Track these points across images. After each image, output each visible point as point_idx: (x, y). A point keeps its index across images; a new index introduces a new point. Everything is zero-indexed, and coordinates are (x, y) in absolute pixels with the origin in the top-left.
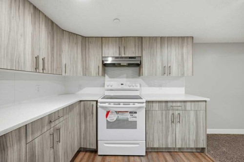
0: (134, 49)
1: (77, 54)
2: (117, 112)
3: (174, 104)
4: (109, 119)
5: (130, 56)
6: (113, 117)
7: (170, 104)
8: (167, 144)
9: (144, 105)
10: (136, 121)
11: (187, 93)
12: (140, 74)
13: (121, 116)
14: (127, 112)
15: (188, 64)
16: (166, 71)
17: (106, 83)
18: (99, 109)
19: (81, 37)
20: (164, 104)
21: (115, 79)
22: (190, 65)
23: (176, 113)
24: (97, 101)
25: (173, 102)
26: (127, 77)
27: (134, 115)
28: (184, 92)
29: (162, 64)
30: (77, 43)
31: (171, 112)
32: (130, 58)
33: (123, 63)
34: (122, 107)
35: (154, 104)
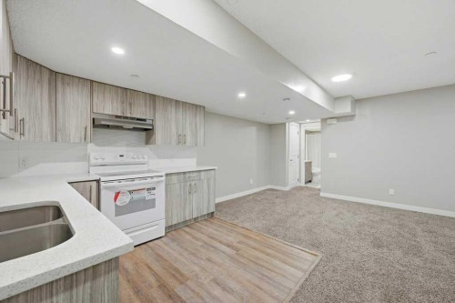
0: (144, 109)
1: (41, 101)
2: (131, 192)
3: (191, 175)
4: (118, 203)
5: (138, 117)
6: (124, 200)
7: (187, 175)
8: (185, 217)
9: (163, 178)
10: (154, 199)
11: (198, 164)
12: (148, 141)
13: (136, 196)
14: (144, 189)
15: (201, 134)
16: (181, 140)
17: (92, 155)
18: (103, 192)
19: (48, 72)
20: (182, 176)
21: (106, 148)
22: (202, 134)
23: (193, 183)
24: (98, 181)
25: (190, 172)
26: (128, 145)
27: (153, 192)
28: (195, 164)
29: (177, 132)
30: (40, 82)
31: (188, 184)
32: (138, 119)
33: (126, 126)
34: (137, 184)
35: (173, 177)
